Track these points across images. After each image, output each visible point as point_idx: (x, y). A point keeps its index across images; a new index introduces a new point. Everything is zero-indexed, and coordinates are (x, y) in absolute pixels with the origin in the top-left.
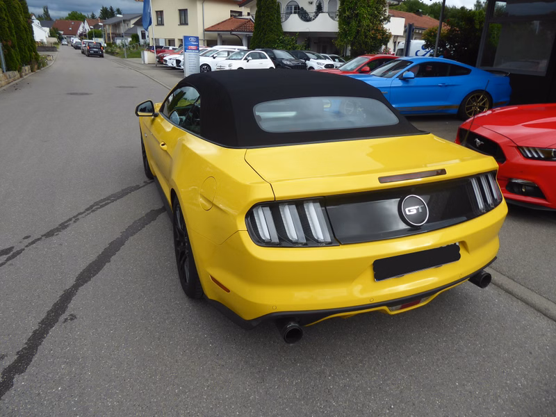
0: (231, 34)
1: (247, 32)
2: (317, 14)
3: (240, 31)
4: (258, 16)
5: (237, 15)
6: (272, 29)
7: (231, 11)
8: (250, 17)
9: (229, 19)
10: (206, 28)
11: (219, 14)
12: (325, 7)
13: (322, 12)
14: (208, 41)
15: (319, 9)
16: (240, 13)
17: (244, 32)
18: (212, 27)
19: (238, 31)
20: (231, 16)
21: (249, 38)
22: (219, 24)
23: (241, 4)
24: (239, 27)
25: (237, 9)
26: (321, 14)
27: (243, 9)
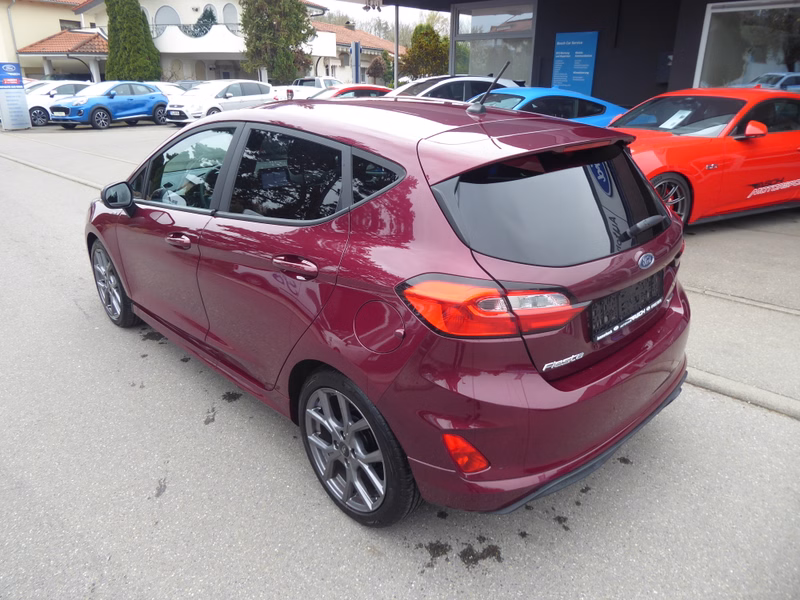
0: (69, 57)
1: (96, 53)
2: (207, 26)
3: (83, 53)
4: (113, 29)
5: (71, 26)
6: (140, 49)
7: (61, 21)
8: (96, 30)
9: (60, 34)
10: (20, 46)
11: (39, 25)
12: (219, 15)
13: (216, 24)
15: (210, 18)
16: (78, 24)
17: (92, 53)
18: (31, 46)
19: (80, 53)
20: (62, 28)
21: (101, 64)
22: (42, 41)
23: (78, 10)
24: (80, 47)
25: (71, 17)
26: (214, 27)
27: (82, 17)
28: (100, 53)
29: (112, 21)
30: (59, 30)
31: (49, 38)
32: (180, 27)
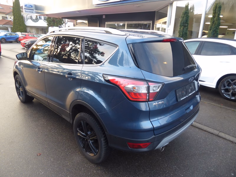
0: (3, 26)
2: (39, 19)
3: (7, 25)
5: (5, 18)
6: (21, 25)
9: (1, 20)
23: (6, 14)
27: (7, 16)
28: (11, 25)
32: (32, 20)
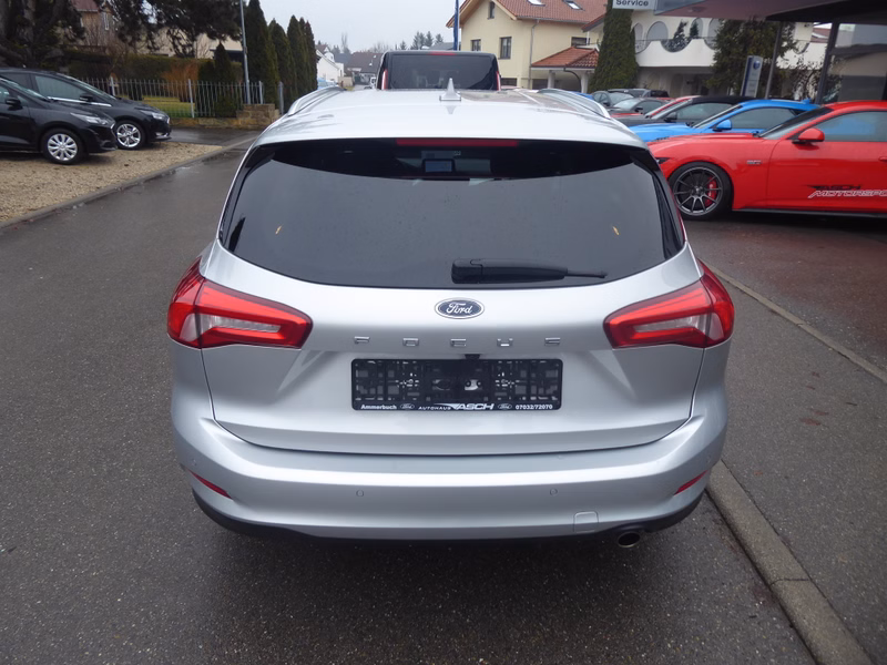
0: (565, 70)
1: (587, 67)
2: (689, 40)
3: (578, 67)
4: (604, 46)
7: (573, 38)
8: (596, 46)
9: (567, 50)
10: (534, 61)
12: (704, 30)
13: (698, 38)
14: (535, 80)
15: (695, 33)
17: (584, 67)
18: (542, 60)
19: (574, 67)
20: (572, 45)
22: (552, 57)
23: (587, 27)
24: (576, 61)
25: (579, 34)
26: (693, 41)
27: (588, 35)
28: (591, 67)
29: (605, 38)
30: (569, 46)
31: (558, 54)
32: (663, 42)
